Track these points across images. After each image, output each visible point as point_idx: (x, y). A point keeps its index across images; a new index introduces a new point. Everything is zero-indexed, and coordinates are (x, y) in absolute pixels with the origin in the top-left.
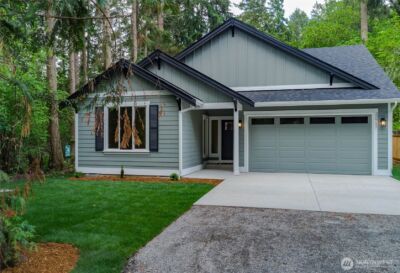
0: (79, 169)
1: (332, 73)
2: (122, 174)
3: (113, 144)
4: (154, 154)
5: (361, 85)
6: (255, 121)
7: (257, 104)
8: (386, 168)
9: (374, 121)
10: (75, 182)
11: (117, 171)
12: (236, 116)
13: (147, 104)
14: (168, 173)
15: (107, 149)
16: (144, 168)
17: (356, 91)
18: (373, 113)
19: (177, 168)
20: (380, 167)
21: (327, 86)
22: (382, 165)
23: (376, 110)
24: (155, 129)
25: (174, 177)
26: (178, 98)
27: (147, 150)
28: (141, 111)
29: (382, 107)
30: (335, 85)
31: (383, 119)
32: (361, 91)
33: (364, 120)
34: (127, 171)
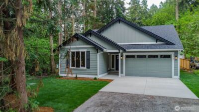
0: (61, 75)
1: (157, 38)
2: (76, 77)
3: (73, 65)
4: (88, 70)
5: (168, 43)
6: (127, 57)
7: (127, 50)
8: (177, 75)
9: (173, 57)
10: (58, 80)
11: (74, 76)
12: (120, 55)
13: (85, 50)
14: (94, 77)
15: (71, 67)
16: (83, 74)
17: (166, 45)
18: (172, 54)
19: (97, 75)
20: (175, 75)
21: (155, 43)
22: (176, 74)
23: (174, 53)
24: (88, 60)
25: (95, 79)
26: (97, 48)
27: (85, 68)
28: (83, 53)
29: (176, 52)
30: (158, 43)
31: (176, 56)
32: (168, 46)
33: (169, 57)
34: (78, 76)
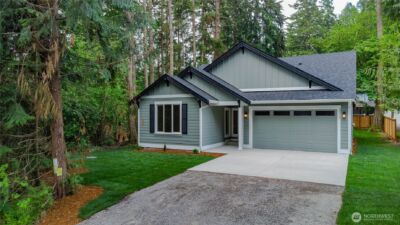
0: (140, 144)
1: (311, 80)
2: (165, 149)
3: (160, 129)
4: (185, 136)
5: (330, 88)
6: (257, 113)
8: (347, 148)
9: (339, 114)
10: (134, 153)
11: (162, 146)
12: (240, 111)
13: (180, 103)
14: (192, 148)
15: (157, 132)
16: (178, 145)
17: (326, 93)
18: (338, 108)
19: (198, 145)
20: (342, 148)
21: (307, 88)
22: (344, 146)
23: (340, 106)
24: (185, 119)
25: (195, 151)
27: (180, 133)
28: (177, 107)
29: (344, 105)
30: (313, 88)
31: (344, 113)
32: (330, 93)
33: (331, 113)
34: (168, 147)
